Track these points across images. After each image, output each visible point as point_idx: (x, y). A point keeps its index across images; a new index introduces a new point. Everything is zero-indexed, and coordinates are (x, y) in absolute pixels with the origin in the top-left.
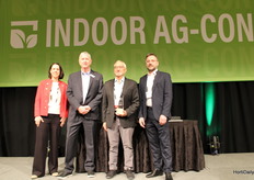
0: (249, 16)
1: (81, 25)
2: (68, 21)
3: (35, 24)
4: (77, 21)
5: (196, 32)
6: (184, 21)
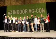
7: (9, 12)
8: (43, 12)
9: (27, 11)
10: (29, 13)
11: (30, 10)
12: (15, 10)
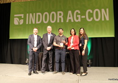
0: (107, 10)
1: (39, 15)
2: (34, 14)
3: (22, 15)
4: (38, 14)
5: (84, 17)
6: (79, 12)
7: (16, 17)
8: (103, 20)
9: (62, 15)
10: (67, 21)
11: (70, 12)
12: (31, 14)
